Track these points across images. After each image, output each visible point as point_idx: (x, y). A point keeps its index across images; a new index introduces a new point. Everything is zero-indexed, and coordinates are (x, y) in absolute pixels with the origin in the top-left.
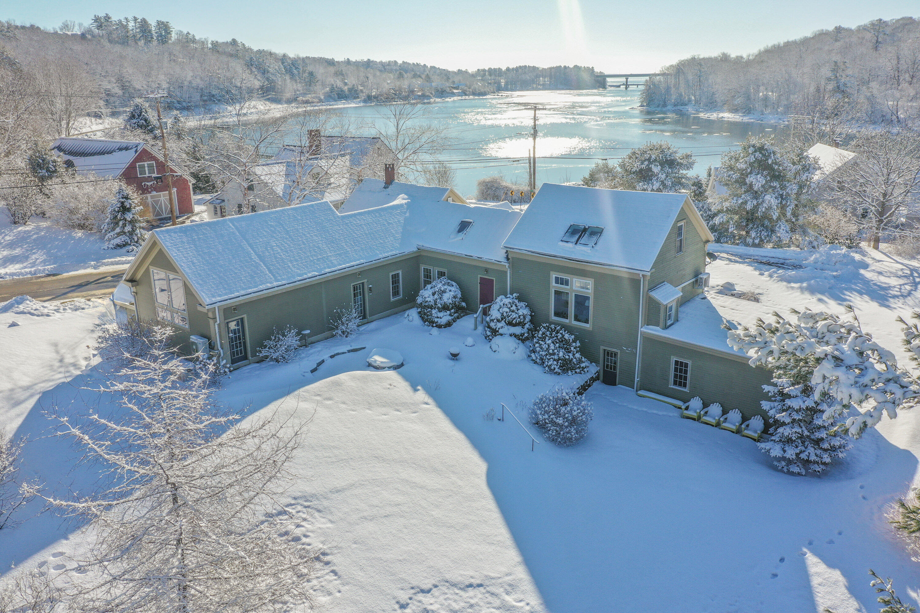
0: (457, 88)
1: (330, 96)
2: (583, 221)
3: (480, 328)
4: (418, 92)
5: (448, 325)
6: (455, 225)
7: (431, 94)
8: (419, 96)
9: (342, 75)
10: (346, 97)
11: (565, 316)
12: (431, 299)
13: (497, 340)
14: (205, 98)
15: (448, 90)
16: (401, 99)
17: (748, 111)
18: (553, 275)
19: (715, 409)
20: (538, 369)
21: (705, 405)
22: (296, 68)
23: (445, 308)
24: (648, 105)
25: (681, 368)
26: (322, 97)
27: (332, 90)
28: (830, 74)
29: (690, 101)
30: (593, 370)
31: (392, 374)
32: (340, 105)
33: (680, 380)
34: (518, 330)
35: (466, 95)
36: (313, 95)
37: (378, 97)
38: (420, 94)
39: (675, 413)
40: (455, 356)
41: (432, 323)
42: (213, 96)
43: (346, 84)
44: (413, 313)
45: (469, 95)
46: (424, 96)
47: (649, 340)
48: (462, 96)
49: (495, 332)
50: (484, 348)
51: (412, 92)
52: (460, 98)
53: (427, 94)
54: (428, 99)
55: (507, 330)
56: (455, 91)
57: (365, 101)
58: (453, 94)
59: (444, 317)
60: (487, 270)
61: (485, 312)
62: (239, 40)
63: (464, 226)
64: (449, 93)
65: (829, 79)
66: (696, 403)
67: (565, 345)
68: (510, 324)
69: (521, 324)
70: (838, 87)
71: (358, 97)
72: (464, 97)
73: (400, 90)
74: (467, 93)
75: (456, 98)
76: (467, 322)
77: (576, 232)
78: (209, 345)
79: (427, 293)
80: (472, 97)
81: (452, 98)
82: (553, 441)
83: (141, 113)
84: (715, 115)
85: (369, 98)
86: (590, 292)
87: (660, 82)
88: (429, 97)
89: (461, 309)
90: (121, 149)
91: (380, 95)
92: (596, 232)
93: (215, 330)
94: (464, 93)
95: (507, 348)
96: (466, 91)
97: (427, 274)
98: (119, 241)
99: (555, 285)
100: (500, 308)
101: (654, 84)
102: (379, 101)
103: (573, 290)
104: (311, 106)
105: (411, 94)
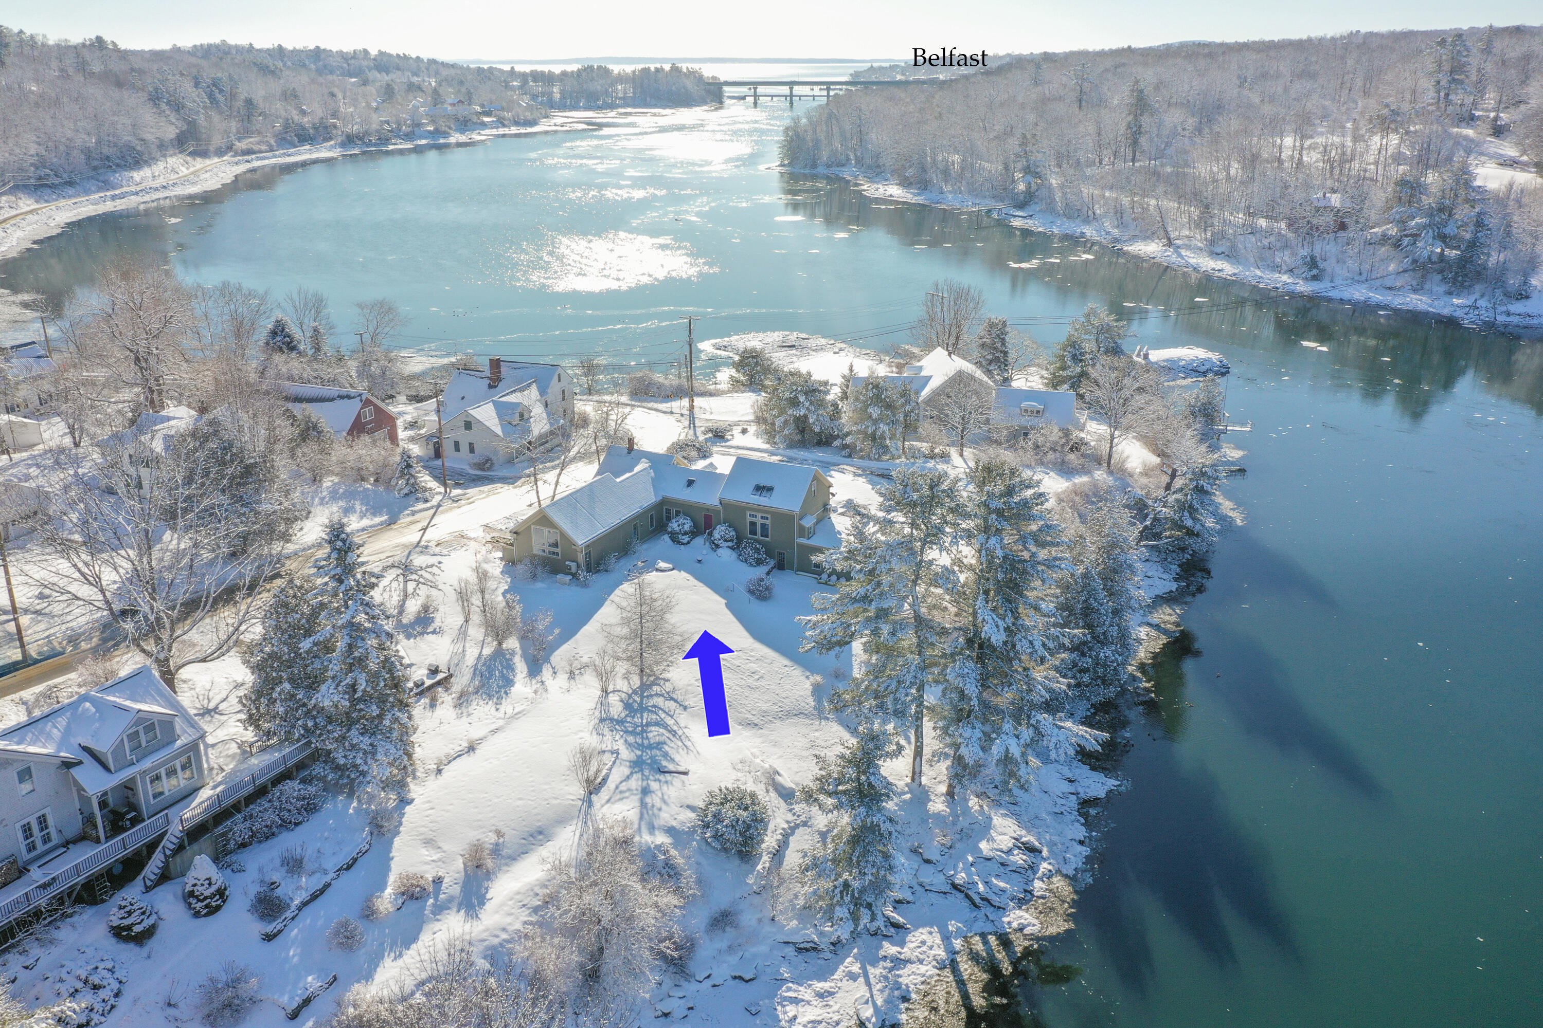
0: (488, 114)
1: (284, 139)
2: (764, 483)
3: (707, 543)
4: (427, 124)
5: (688, 543)
6: (685, 482)
7: (450, 128)
8: (429, 132)
9: (296, 97)
10: (311, 139)
11: (755, 534)
12: (677, 529)
13: (720, 551)
14: (95, 163)
15: (475, 119)
16: (399, 137)
17: (923, 185)
18: (748, 513)
19: (834, 578)
20: (744, 564)
21: (830, 576)
22: (221, 91)
23: (686, 533)
24: (790, 164)
26: (272, 142)
27: (286, 126)
28: (1018, 150)
29: (848, 158)
30: (772, 563)
32: (305, 153)
34: (730, 544)
35: (504, 126)
36: (258, 139)
37: (363, 136)
38: (431, 128)
39: (816, 581)
40: (699, 561)
41: (678, 542)
42: (108, 158)
43: (303, 113)
44: (666, 537)
45: (508, 126)
46: (437, 133)
47: (801, 546)
48: (497, 128)
49: (717, 546)
50: (713, 555)
51: (417, 125)
52: (494, 132)
53: (444, 129)
54: (444, 138)
55: (724, 544)
56: (486, 119)
57: (343, 145)
58: (484, 125)
59: (686, 539)
60: (708, 509)
61: (711, 534)
63: (690, 483)
64: (475, 123)
65: (1017, 155)
66: (825, 575)
67: (757, 550)
68: (726, 541)
69: (732, 540)
70: (1028, 167)
71: (331, 139)
72: (501, 131)
73: (399, 123)
74: (506, 122)
75: (488, 132)
76: (699, 541)
77: (760, 489)
78: (578, 566)
79: (674, 525)
80: (514, 130)
81: (483, 132)
82: (758, 598)
83: (283, 330)
84: (881, 190)
85: (350, 140)
86: (768, 522)
87: (806, 131)
88: (446, 135)
89: (694, 533)
90: (341, 397)
91: (367, 133)
92: (770, 489)
93: (581, 558)
94: (501, 123)
95: (726, 554)
96: (504, 119)
97: (668, 511)
98: (406, 491)
99: (749, 519)
100: (719, 532)
101: (797, 135)
102: (368, 145)
103: (759, 521)
104: (258, 159)
105: (416, 129)
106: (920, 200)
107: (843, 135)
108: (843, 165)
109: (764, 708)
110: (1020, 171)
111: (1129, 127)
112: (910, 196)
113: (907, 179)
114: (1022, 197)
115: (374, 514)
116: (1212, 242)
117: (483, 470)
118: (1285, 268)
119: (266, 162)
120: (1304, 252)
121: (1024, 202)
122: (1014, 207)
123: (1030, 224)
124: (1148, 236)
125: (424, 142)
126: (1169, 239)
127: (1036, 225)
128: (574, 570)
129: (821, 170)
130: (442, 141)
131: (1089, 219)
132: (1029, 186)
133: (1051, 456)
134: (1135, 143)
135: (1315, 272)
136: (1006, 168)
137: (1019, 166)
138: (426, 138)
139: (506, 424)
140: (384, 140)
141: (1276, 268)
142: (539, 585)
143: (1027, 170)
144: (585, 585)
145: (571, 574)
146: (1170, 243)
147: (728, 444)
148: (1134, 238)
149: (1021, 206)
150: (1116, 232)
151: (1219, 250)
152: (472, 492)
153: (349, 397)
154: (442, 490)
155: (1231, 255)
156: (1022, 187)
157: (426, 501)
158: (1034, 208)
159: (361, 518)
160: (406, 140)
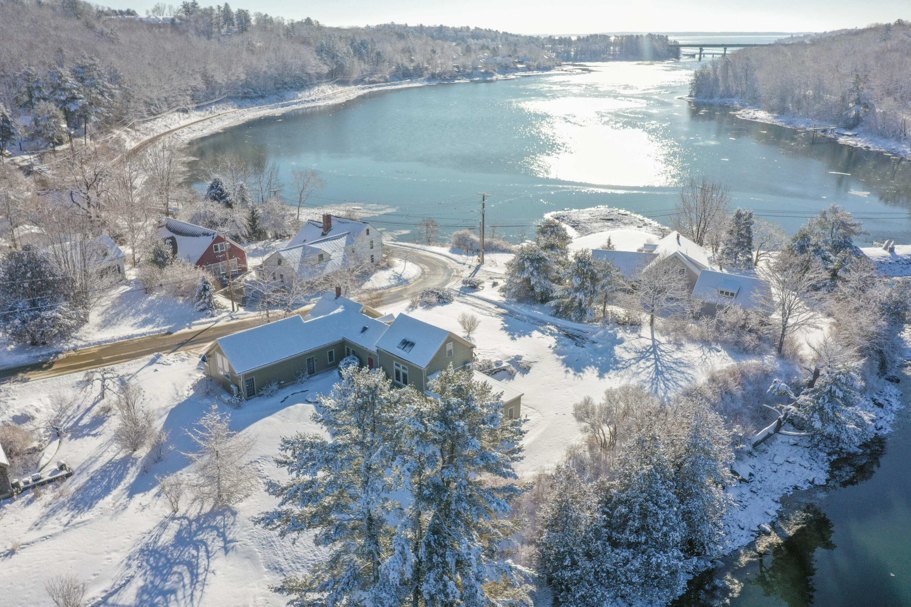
0: (521, 63)
1: (395, 75)
4: (481, 68)
7: (495, 70)
8: (482, 73)
9: (410, 52)
10: (411, 76)
14: (279, 86)
15: (512, 66)
16: (464, 76)
22: (365, 48)
24: (696, 96)
26: (388, 77)
27: (398, 68)
28: (852, 86)
29: (737, 92)
32: (405, 84)
35: (530, 70)
36: (380, 75)
37: (441, 75)
38: (483, 71)
42: (286, 83)
43: (412, 61)
45: (533, 70)
46: (487, 73)
48: (525, 71)
51: (475, 68)
52: (523, 74)
53: (491, 71)
54: (490, 76)
56: (519, 66)
57: (429, 80)
58: (518, 70)
62: (313, 19)
64: (512, 68)
65: (851, 91)
70: (859, 99)
71: (422, 76)
72: (527, 73)
73: (465, 67)
74: (532, 68)
75: (520, 74)
80: (535, 73)
81: (516, 74)
84: (751, 114)
85: (433, 77)
87: (709, 73)
88: (491, 75)
91: (444, 73)
94: (529, 68)
96: (530, 66)
101: (703, 76)
102: (443, 80)
104: (377, 87)
105: (474, 71)
106: (777, 122)
107: (735, 75)
110: (852, 102)
112: (771, 118)
114: (852, 121)
119: (381, 88)
121: (852, 125)
122: (844, 128)
123: (854, 142)
125: (477, 79)
127: (860, 143)
130: (488, 79)
131: (901, 137)
132: (858, 113)
136: (843, 99)
137: (852, 98)
138: (479, 77)
140: (453, 77)
143: (858, 102)
149: (850, 127)
156: (853, 113)
158: (860, 129)
160: (466, 78)
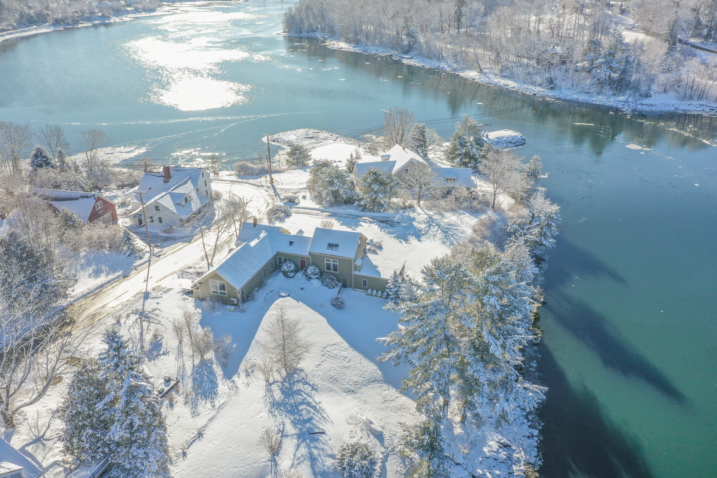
0: (129, 6)
1: (21, 23)
2: (333, 242)
3: (304, 276)
4: (98, 12)
5: (294, 276)
6: (288, 243)
7: (110, 13)
8: (100, 17)
10: (36, 22)
11: (330, 270)
12: (287, 270)
13: (312, 281)
15: (122, 8)
16: (84, 20)
17: (357, 42)
18: (325, 259)
19: (375, 291)
20: (326, 287)
21: (372, 291)
23: (292, 271)
24: (289, 32)
25: (365, 282)
26: (15, 24)
27: (22, 15)
28: (403, 24)
29: (317, 28)
30: (340, 284)
31: (288, 298)
32: (33, 31)
33: (365, 284)
34: (317, 276)
35: (138, 12)
36: (6, 23)
37: (64, 20)
38: (100, 14)
39: (365, 294)
40: (302, 289)
41: (288, 277)
43: (30, 8)
44: (281, 274)
45: (141, 12)
46: (104, 17)
47: (355, 275)
48: (135, 13)
49: (310, 278)
50: (308, 283)
51: (93, 13)
52: (134, 16)
53: (107, 15)
54: (108, 19)
55: (314, 277)
56: (129, 9)
57: (54, 25)
58: (128, 12)
59: (292, 274)
60: (303, 258)
61: (306, 271)
63: (291, 243)
64: (123, 11)
65: (403, 27)
66: (370, 290)
67: (333, 280)
68: (314, 275)
69: (318, 274)
70: (409, 33)
71: (46, 22)
72: (138, 15)
73: (83, 12)
74: (139, 10)
75: (130, 16)
76: (300, 275)
77: (331, 246)
78: (238, 300)
79: (285, 267)
80: (144, 14)
81: (128, 16)
82: (338, 308)
83: (41, 154)
84: (336, 45)
85: (57, 22)
86: (337, 263)
87: (295, 14)
89: (296, 271)
90: (83, 197)
91: (66, 18)
92: (337, 246)
93: (239, 296)
94: (137, 10)
95: (316, 283)
96: (138, 8)
97: (280, 259)
98: (128, 253)
99: (326, 262)
100: (310, 270)
101: (291, 16)
102: (67, 25)
103: (332, 263)
104: (8, 34)
105: (92, 15)
106: (357, 50)
107: (314, 16)
108: (315, 31)
109: (355, 380)
110: (405, 35)
111: (456, 13)
112: (351, 47)
113: (348, 39)
114: (406, 48)
115: (114, 272)
116: (502, 71)
117: (168, 233)
118: (537, 84)
119: (13, 36)
120: (547, 75)
121: (408, 50)
122: (403, 53)
123: (412, 62)
124: (470, 68)
125: (97, 22)
126: (481, 69)
127: (415, 62)
128: (236, 302)
129: (304, 34)
130: (107, 21)
131: (440, 58)
132: (409, 42)
133: (465, 204)
134: (459, 20)
135: (552, 85)
136: (398, 33)
137: (404, 32)
138: (98, 20)
139: (177, 205)
140: (76, 22)
141: (533, 83)
142: (217, 313)
143: (408, 35)
144: (243, 311)
145: (234, 305)
146: (481, 71)
147: (298, 206)
148: (463, 69)
149: (406, 52)
150: (455, 66)
151: (505, 75)
152: (165, 250)
153: (87, 197)
154: (148, 249)
155: (511, 77)
156: (406, 42)
157: (141, 258)
158: (413, 53)
159: (107, 275)
160: (88, 21)
